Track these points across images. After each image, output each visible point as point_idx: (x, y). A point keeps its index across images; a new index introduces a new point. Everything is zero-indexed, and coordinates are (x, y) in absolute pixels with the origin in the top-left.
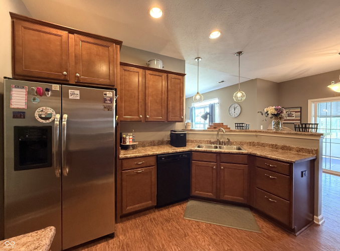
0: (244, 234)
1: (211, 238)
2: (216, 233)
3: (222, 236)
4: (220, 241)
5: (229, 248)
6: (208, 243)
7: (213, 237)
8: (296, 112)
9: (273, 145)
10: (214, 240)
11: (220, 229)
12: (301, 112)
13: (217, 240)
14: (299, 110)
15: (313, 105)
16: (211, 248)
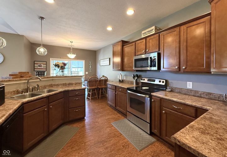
0: (78, 134)
1: (74, 151)
2: (71, 147)
3: (75, 145)
4: (78, 147)
5: (84, 144)
6: (77, 153)
7: (74, 150)
8: (44, 64)
9: (64, 84)
10: (76, 150)
11: (70, 144)
12: (46, 64)
13: (77, 148)
14: (46, 63)
15: (52, 61)
16: (81, 153)
